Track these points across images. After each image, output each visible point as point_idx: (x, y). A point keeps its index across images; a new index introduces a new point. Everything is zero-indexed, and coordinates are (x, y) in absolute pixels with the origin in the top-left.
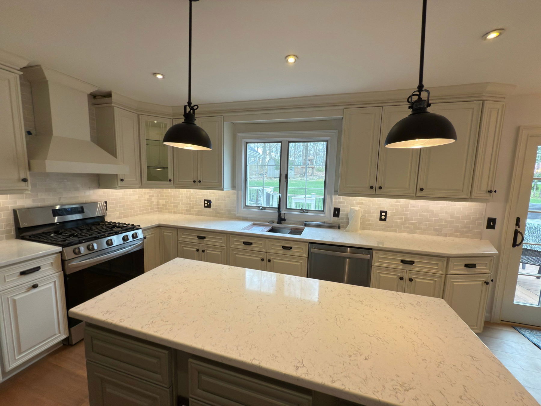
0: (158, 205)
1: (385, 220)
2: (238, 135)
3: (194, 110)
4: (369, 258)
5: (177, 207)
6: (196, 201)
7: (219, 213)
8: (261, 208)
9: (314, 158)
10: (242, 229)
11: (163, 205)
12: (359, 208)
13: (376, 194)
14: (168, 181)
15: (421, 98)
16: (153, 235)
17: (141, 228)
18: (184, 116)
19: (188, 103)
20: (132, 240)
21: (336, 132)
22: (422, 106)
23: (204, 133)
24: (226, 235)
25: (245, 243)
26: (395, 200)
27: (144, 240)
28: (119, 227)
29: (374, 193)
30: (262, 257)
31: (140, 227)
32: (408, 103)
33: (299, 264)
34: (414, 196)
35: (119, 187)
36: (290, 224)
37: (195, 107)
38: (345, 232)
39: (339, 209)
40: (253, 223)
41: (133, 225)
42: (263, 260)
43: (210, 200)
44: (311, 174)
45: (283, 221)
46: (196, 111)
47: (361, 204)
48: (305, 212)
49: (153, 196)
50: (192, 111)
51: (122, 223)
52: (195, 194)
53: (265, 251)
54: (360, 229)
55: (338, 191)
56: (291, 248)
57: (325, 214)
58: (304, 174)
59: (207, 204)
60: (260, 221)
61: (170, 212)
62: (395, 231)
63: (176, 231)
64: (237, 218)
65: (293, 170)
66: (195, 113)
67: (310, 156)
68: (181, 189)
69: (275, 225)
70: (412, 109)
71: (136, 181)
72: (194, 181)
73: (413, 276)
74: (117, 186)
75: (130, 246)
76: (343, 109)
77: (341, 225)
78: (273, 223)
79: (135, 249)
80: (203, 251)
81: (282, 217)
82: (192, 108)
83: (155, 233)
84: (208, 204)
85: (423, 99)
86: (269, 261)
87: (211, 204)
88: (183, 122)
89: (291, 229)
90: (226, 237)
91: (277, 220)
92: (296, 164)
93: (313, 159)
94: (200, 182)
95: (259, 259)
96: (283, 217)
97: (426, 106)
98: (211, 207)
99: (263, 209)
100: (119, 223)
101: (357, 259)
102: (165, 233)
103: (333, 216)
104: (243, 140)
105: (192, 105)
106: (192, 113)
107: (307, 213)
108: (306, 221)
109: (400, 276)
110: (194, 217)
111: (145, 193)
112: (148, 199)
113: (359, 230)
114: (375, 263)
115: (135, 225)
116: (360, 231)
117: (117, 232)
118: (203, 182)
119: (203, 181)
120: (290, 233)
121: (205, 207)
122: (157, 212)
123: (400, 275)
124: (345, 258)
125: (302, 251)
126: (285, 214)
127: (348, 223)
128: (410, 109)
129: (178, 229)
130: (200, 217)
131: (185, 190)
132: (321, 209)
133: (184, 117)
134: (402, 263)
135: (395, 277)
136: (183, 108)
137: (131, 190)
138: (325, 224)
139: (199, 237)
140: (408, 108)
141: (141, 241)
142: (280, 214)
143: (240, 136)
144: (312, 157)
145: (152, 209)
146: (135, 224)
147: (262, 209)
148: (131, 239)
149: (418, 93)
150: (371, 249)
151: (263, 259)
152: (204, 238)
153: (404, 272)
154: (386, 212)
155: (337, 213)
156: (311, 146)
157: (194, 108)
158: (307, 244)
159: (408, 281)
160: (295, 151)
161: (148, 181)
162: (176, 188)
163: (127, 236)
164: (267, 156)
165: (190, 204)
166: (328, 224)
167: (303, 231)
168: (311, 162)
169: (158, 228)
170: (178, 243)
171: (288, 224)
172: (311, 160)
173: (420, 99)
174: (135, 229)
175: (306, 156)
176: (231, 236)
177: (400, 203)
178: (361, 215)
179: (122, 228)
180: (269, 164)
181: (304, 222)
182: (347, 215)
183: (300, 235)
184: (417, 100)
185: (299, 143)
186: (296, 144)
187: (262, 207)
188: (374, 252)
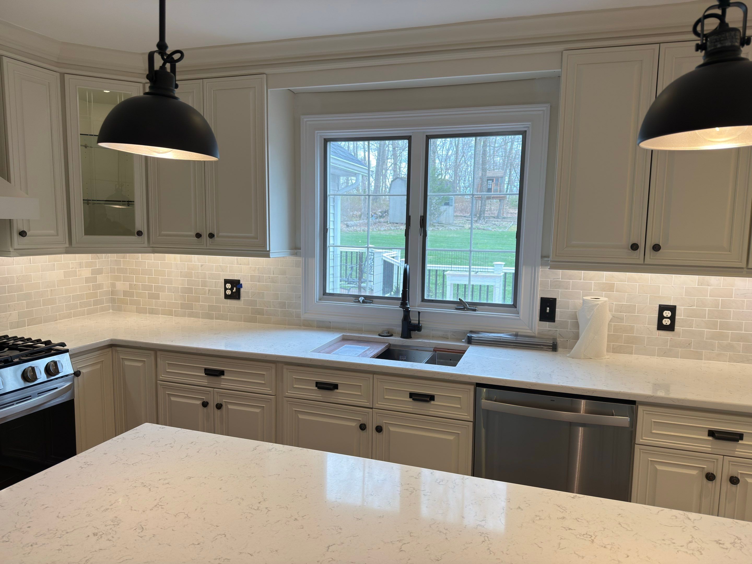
0: (113, 293)
1: (671, 328)
2: (305, 120)
3: (173, 63)
4: (627, 425)
5: (157, 297)
6: (204, 284)
7: (260, 312)
8: (363, 298)
9: (505, 172)
10: (314, 351)
11: (125, 293)
12: (606, 299)
13: (645, 263)
14: (134, 235)
15: (727, 25)
16: (98, 366)
17: (67, 351)
18: (148, 77)
19: (158, 45)
20: (46, 380)
21: (544, 109)
22: (728, 44)
23: (197, 120)
24: (273, 366)
25: (321, 386)
26: (696, 277)
27: (76, 378)
28: (14, 348)
29: (642, 262)
30: (362, 420)
31: (65, 348)
32: (694, 37)
33: (451, 438)
34: (742, 268)
35: (15, 250)
36: (433, 337)
37: (176, 56)
38: (569, 359)
39: (554, 300)
40: (341, 334)
41: (48, 343)
42: (363, 427)
43: (239, 281)
44: (496, 215)
45: (415, 331)
46: (178, 64)
47: (610, 287)
48: (468, 309)
49: (99, 272)
50: (168, 66)
51: (22, 339)
52: (201, 266)
53: (367, 404)
54: (608, 351)
55: (548, 257)
56: (432, 398)
57: (518, 314)
58: (480, 215)
59: (231, 289)
60: (360, 331)
61: (141, 311)
62: (699, 357)
63: (153, 358)
64: (304, 325)
65: (452, 205)
66: (177, 70)
67: (494, 170)
68: (167, 255)
69: (396, 340)
70: (704, 52)
71: (57, 235)
72: (198, 236)
73: (739, 472)
74: (11, 250)
75: (40, 394)
76: (562, 52)
77: (559, 341)
78: (391, 335)
79: (52, 402)
80: (219, 406)
81: (412, 322)
82: (169, 59)
83: (102, 361)
84: (234, 290)
85: (731, 26)
86: (379, 429)
87: (242, 290)
88: (146, 93)
89: (435, 350)
90: (274, 371)
91: (399, 329)
92: (460, 189)
93: (502, 177)
94: (211, 236)
95: (353, 424)
96: (414, 320)
97: (737, 44)
98: (242, 298)
99: (366, 303)
100: (15, 338)
101: (602, 428)
102: (127, 363)
103: (537, 317)
104: (316, 132)
105: (169, 51)
106: (169, 70)
107: (475, 310)
108: (471, 332)
109: (706, 471)
110: (199, 322)
111: (80, 265)
112: (87, 280)
113: (605, 353)
114: (642, 438)
115: (53, 342)
116: (608, 357)
117: (10, 360)
118: (218, 237)
119: (220, 234)
120: (431, 361)
121: (227, 297)
122: (111, 311)
123: (708, 467)
124: (572, 425)
125: (459, 406)
126: (419, 313)
127: (577, 337)
128: (700, 51)
129: (159, 353)
130: (215, 322)
131: (178, 256)
132: (509, 302)
133: (148, 81)
134: (710, 438)
135: (694, 472)
136: (146, 57)
137: (47, 257)
138: (520, 339)
139: (210, 373)
140: (694, 48)
141: (67, 381)
142: (407, 313)
143: (308, 122)
144: (498, 173)
145: (96, 303)
146: (55, 341)
147: (364, 302)
148: (42, 376)
149: (719, 12)
150: (633, 402)
151: (365, 425)
152: (222, 373)
153: (717, 460)
154: (673, 309)
155: (548, 311)
156: (496, 145)
157: (173, 58)
158: (472, 388)
159: (727, 485)
160: (456, 158)
161: (86, 234)
162: (154, 252)
163: (33, 369)
164: (389, 171)
165: (189, 290)
166: (527, 339)
167: (462, 356)
168: (497, 185)
169: (110, 349)
170: (159, 387)
171: (427, 337)
172: (497, 178)
173: (723, 24)
174: (53, 352)
175: (484, 170)
176: (285, 367)
177: (709, 286)
178: (611, 317)
179: (21, 350)
180: (392, 193)
181: (465, 333)
182: (575, 317)
183: (455, 365)
184: (716, 28)
185: (467, 139)
186: (458, 140)
187: (366, 297)
188: (641, 409)
